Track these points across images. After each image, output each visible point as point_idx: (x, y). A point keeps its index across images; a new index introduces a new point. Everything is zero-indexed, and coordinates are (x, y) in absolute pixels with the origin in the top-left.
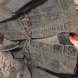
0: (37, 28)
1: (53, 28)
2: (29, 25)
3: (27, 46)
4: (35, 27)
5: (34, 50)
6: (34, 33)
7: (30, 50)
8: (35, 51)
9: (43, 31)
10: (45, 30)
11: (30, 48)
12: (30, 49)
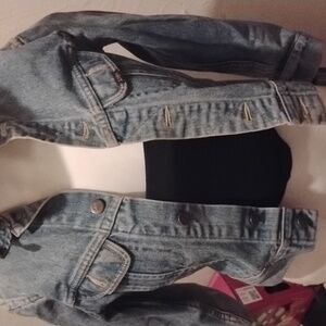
0: (154, 95)
1: (231, 106)
2: (118, 84)
3: (117, 231)
4: (146, 93)
5: (154, 247)
6: (140, 118)
7: (137, 249)
8: (161, 251)
9: (183, 112)
10: (195, 108)
11: (136, 242)
12: (134, 245)
